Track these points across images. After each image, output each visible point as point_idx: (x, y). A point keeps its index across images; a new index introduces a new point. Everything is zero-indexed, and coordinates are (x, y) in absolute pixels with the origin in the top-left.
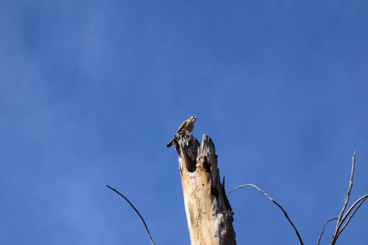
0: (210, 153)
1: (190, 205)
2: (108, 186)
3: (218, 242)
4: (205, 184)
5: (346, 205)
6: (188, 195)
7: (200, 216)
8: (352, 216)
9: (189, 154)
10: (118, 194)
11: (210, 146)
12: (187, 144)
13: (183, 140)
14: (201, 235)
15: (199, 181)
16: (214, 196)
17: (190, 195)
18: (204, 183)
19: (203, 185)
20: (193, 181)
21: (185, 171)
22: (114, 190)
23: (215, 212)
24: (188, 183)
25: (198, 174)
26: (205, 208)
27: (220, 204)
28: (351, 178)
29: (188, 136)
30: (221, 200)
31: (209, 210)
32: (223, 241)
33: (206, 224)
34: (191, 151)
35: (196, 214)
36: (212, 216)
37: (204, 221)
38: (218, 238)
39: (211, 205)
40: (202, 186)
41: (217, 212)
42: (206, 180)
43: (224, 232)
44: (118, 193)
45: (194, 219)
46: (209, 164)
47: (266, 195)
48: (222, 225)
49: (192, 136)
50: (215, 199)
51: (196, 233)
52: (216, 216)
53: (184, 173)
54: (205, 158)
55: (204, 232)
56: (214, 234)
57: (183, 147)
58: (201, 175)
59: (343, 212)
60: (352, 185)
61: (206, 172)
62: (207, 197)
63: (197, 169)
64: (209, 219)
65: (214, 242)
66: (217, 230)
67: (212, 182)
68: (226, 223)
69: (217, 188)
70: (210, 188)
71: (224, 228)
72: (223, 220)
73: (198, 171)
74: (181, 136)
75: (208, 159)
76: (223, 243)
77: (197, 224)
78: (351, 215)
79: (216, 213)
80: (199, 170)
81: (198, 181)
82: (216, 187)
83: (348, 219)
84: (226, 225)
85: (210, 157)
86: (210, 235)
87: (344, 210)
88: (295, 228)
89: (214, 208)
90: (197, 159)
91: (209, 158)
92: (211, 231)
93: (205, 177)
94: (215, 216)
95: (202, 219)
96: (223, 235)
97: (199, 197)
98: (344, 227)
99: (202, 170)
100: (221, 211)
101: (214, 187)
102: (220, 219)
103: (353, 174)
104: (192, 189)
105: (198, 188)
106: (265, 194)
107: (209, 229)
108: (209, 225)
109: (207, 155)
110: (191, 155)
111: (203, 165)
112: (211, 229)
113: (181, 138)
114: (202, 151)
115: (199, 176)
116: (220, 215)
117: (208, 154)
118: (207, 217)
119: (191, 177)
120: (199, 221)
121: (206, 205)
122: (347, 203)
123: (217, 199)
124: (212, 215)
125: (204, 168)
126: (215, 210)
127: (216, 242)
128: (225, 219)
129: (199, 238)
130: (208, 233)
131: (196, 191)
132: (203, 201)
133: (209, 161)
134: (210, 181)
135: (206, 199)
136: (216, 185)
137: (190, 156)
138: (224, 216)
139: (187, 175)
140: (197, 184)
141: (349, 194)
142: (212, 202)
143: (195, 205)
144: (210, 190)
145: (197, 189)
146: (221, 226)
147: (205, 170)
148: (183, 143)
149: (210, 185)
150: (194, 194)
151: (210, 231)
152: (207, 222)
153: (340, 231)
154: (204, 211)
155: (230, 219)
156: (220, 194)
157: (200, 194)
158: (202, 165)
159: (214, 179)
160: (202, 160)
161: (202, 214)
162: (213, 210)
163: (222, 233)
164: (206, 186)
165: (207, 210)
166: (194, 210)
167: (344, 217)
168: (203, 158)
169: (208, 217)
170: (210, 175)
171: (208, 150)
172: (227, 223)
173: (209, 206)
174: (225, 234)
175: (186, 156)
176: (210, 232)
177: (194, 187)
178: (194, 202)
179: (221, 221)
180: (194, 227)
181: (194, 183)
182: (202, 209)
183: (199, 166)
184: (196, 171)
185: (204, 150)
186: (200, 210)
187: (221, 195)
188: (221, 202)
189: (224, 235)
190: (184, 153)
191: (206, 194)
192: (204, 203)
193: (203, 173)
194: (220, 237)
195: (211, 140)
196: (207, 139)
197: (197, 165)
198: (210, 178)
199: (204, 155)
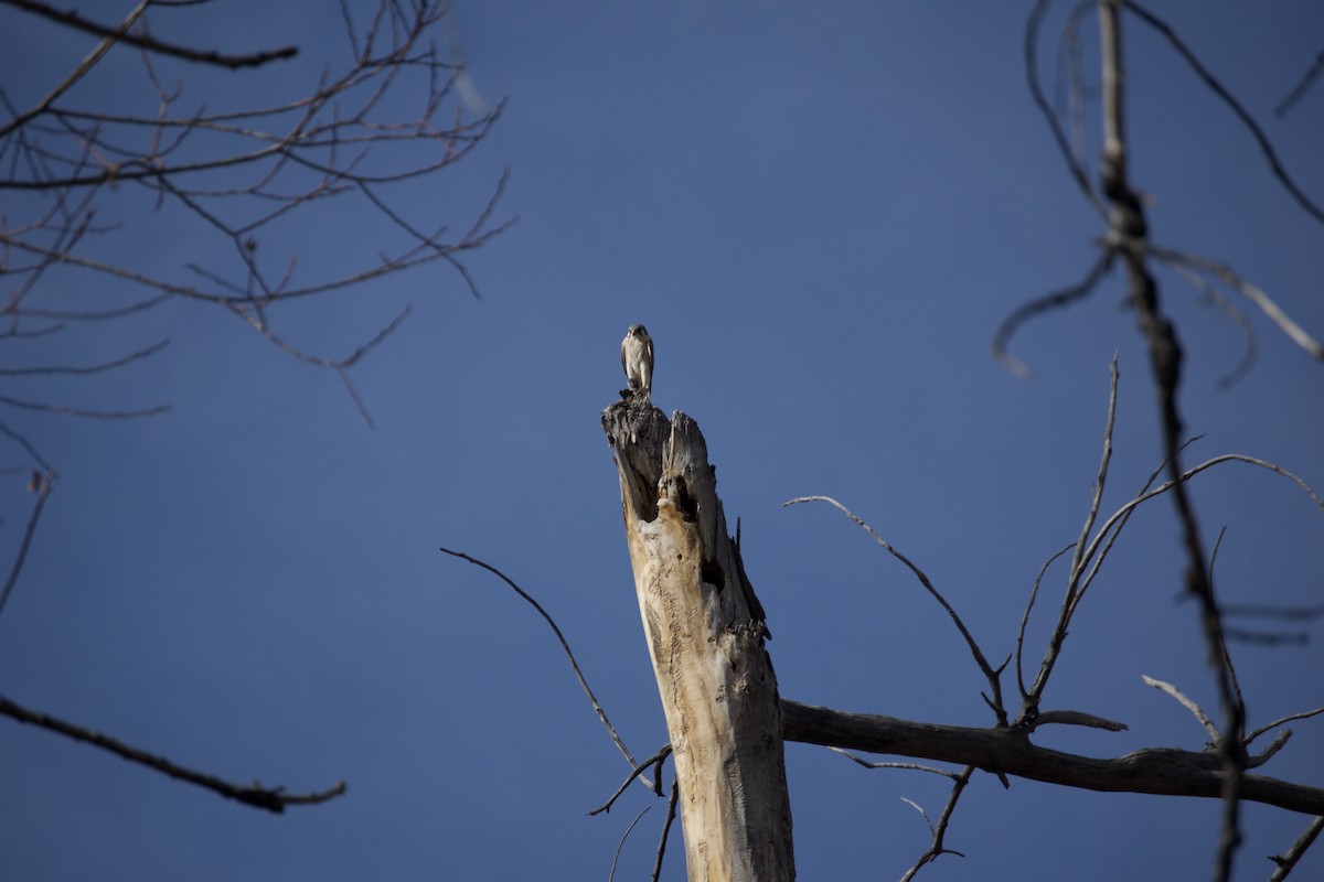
0: (691, 465)
1: (649, 612)
2: (443, 550)
3: (727, 714)
4: (685, 554)
5: (1094, 515)
6: (644, 585)
7: (675, 643)
8: (1110, 546)
9: (639, 467)
10: (474, 564)
11: (691, 443)
12: (634, 440)
13: (621, 427)
14: (683, 696)
15: (669, 548)
16: (712, 585)
17: (648, 584)
18: (681, 552)
19: (680, 557)
20: (651, 545)
21: (632, 518)
22: (462, 555)
23: (715, 631)
24: (641, 550)
25: (664, 527)
26: (689, 622)
27: (727, 606)
28: (1107, 430)
29: (637, 409)
30: (729, 592)
31: (699, 627)
32: (739, 710)
33: (692, 665)
34: (646, 456)
35: (666, 639)
36: (707, 646)
37: (688, 657)
38: (725, 703)
39: (703, 613)
40: (675, 561)
41: (720, 632)
42: (686, 544)
43: (740, 684)
44: (472, 561)
45: (663, 652)
46: (693, 495)
47: (869, 529)
48: (733, 667)
49: (649, 407)
50: (712, 593)
51: (672, 688)
52: (718, 642)
53: (630, 521)
54: (680, 480)
55: (689, 689)
56: (714, 694)
57: (623, 447)
58: (671, 529)
59: (1086, 536)
60: (1110, 451)
61: (685, 519)
62: (690, 591)
63: (660, 513)
64: (700, 653)
65: (715, 716)
66: (723, 682)
67: (703, 545)
68: (744, 659)
69: (719, 559)
70: (697, 565)
71: (741, 675)
72: (736, 651)
73: (664, 520)
74: (616, 416)
75: (689, 483)
76: (741, 715)
77: (669, 665)
78: (1107, 541)
79: (717, 633)
80: (667, 517)
81: (664, 547)
82: (714, 560)
83: (1100, 556)
84: (745, 664)
85: (692, 476)
86: (704, 695)
87: (1089, 529)
88: (951, 612)
89: (712, 620)
90: (661, 485)
91: (690, 479)
92: (707, 685)
93: (684, 534)
94: (715, 642)
95: (683, 653)
96: (740, 693)
97: (671, 592)
98: (1090, 580)
99: (672, 516)
100: (730, 626)
101: (709, 559)
102: (729, 651)
103: (1113, 419)
104: (652, 570)
105: (667, 567)
106: (865, 526)
107: (702, 680)
108: (699, 669)
109: (683, 471)
110: (645, 469)
111: (674, 501)
112: (706, 681)
113: (617, 421)
114: (671, 457)
115: (668, 533)
116: (729, 639)
117: (687, 468)
118: (694, 647)
119: (647, 537)
120: (675, 657)
121: (688, 613)
122: (1097, 506)
123: (719, 591)
124: (706, 640)
125: (678, 510)
126: (714, 624)
127: (721, 715)
128: (741, 649)
129: (679, 704)
130: (699, 691)
131: (663, 575)
132: (681, 602)
133: (692, 487)
134: (697, 546)
135: (688, 595)
136: (715, 553)
137: (643, 472)
138: (738, 640)
139: (636, 529)
140: (664, 556)
141: (1102, 479)
142: (705, 603)
143: (661, 613)
144: (697, 572)
145: (663, 571)
146: (731, 670)
147: (681, 515)
148: (623, 437)
149: (698, 555)
150: (656, 582)
151: (704, 685)
152: (696, 660)
153: (1078, 592)
154: (686, 630)
155: (757, 645)
156: (726, 576)
157: (671, 583)
158: (672, 503)
159: (707, 535)
160: (672, 489)
161: (681, 638)
162: (710, 627)
163: (737, 690)
164: (687, 559)
165: (693, 626)
166: (661, 628)
167: (1091, 548)
168: (673, 483)
169: (697, 647)
170: (697, 527)
171: (687, 457)
172: (749, 659)
173: (698, 611)
174: (744, 690)
175: (632, 475)
176: (703, 688)
177: (656, 562)
178: (657, 605)
179: (732, 654)
180: (665, 673)
181: (654, 552)
182: (680, 624)
183: (666, 506)
184: (658, 519)
185: (676, 459)
186: (674, 628)
187: (730, 577)
188: (729, 598)
189: (742, 693)
190: (624, 467)
191: (688, 584)
192: (684, 609)
193: (675, 522)
194: (730, 701)
195: (693, 424)
196: (683, 426)
197: (661, 502)
198: (698, 538)
199: (676, 472)
